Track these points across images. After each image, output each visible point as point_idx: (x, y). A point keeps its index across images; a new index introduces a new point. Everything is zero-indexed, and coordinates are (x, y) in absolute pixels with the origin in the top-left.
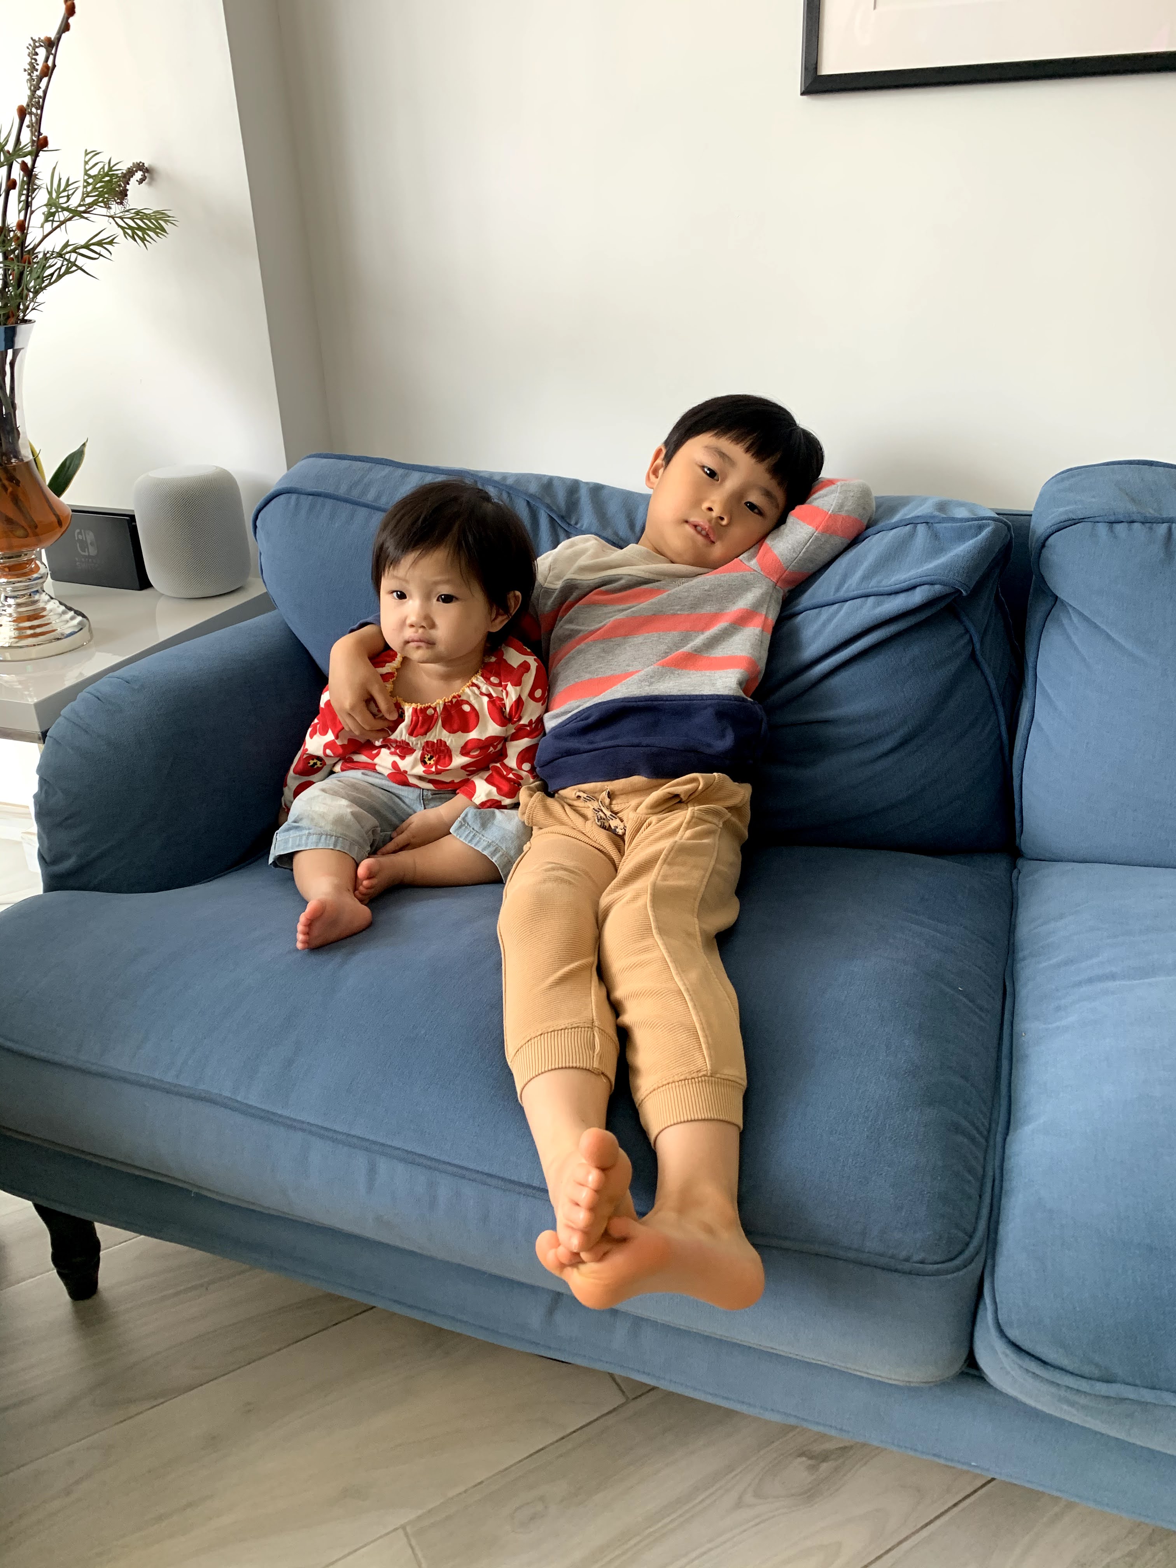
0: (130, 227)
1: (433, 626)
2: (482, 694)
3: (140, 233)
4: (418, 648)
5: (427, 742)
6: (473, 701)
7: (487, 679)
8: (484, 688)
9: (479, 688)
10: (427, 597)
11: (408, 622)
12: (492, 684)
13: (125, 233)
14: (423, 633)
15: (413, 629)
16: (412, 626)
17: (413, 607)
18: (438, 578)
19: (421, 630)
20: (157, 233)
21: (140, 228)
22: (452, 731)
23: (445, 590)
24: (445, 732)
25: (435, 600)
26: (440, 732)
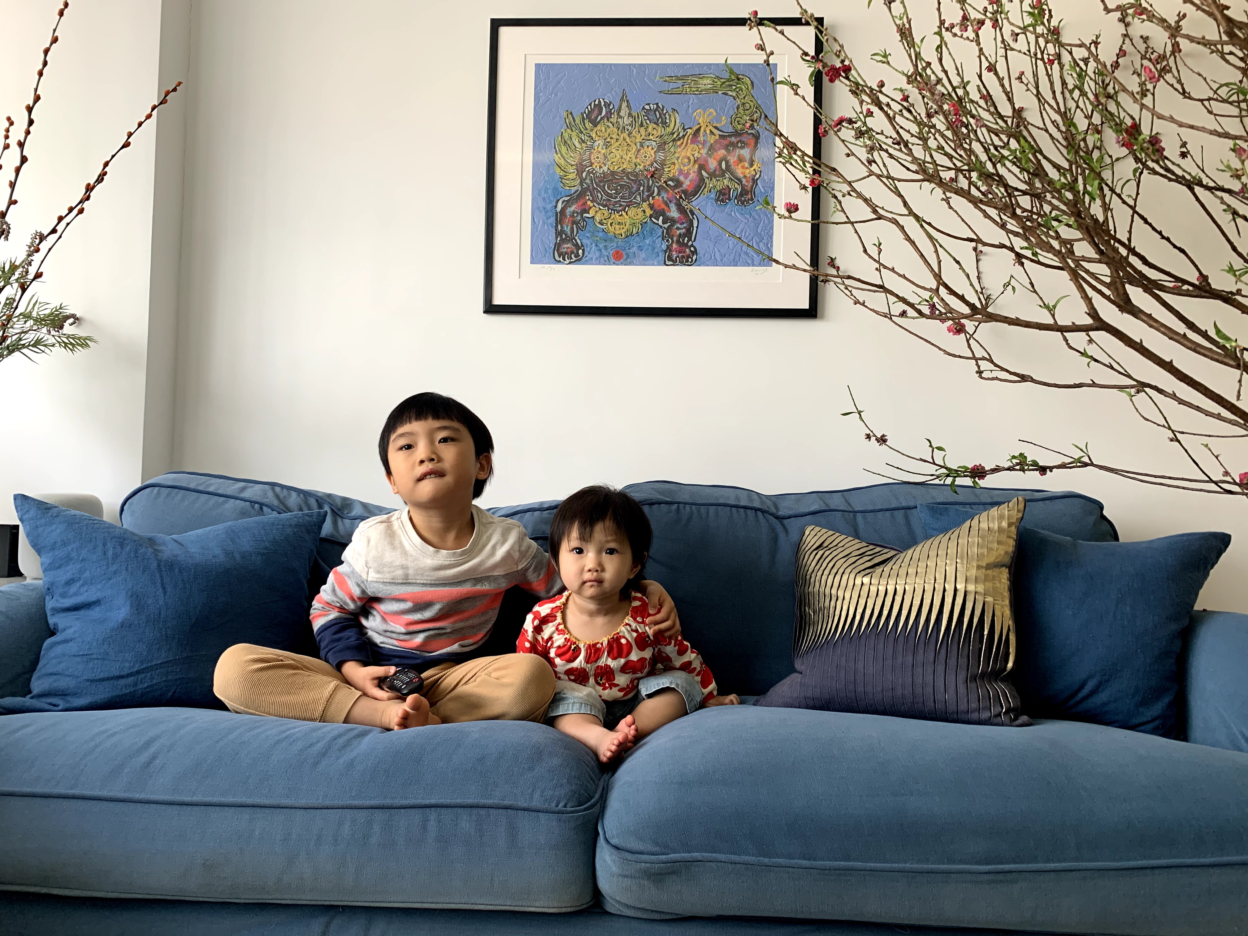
0: (64, 342)
1: (603, 570)
2: (632, 630)
3: (71, 347)
4: (592, 586)
5: (598, 666)
6: (627, 636)
7: (635, 619)
8: (634, 625)
9: (630, 626)
10: (599, 552)
11: (586, 568)
12: (638, 622)
13: (60, 345)
14: (597, 576)
15: (590, 573)
16: (590, 571)
17: (590, 559)
18: (609, 538)
19: (595, 574)
20: (82, 347)
21: (71, 344)
22: (614, 659)
23: (612, 545)
24: (609, 659)
25: (604, 554)
26: (607, 659)
